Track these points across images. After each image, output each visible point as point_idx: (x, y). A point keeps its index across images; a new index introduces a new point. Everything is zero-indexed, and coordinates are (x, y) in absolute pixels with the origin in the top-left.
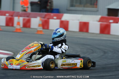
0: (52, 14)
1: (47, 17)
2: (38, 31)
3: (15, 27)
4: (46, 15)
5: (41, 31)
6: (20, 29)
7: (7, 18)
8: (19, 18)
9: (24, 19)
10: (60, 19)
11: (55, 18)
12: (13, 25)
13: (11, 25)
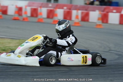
0: (111, 8)
1: (107, 10)
2: (97, 25)
3: (73, 21)
4: (105, 9)
5: (100, 25)
6: (78, 23)
7: (64, 11)
8: (77, 12)
9: (82, 13)
10: (120, 12)
11: (115, 11)
12: (70, 19)
13: (68, 18)
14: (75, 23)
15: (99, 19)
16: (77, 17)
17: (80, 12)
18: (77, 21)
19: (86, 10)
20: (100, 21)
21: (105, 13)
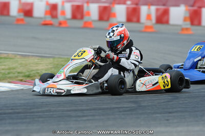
14: (147, 27)
15: (185, 20)
16: (149, 17)
17: (153, 8)
18: (149, 23)
19: (164, 5)
20: (188, 22)
21: (195, 8)
